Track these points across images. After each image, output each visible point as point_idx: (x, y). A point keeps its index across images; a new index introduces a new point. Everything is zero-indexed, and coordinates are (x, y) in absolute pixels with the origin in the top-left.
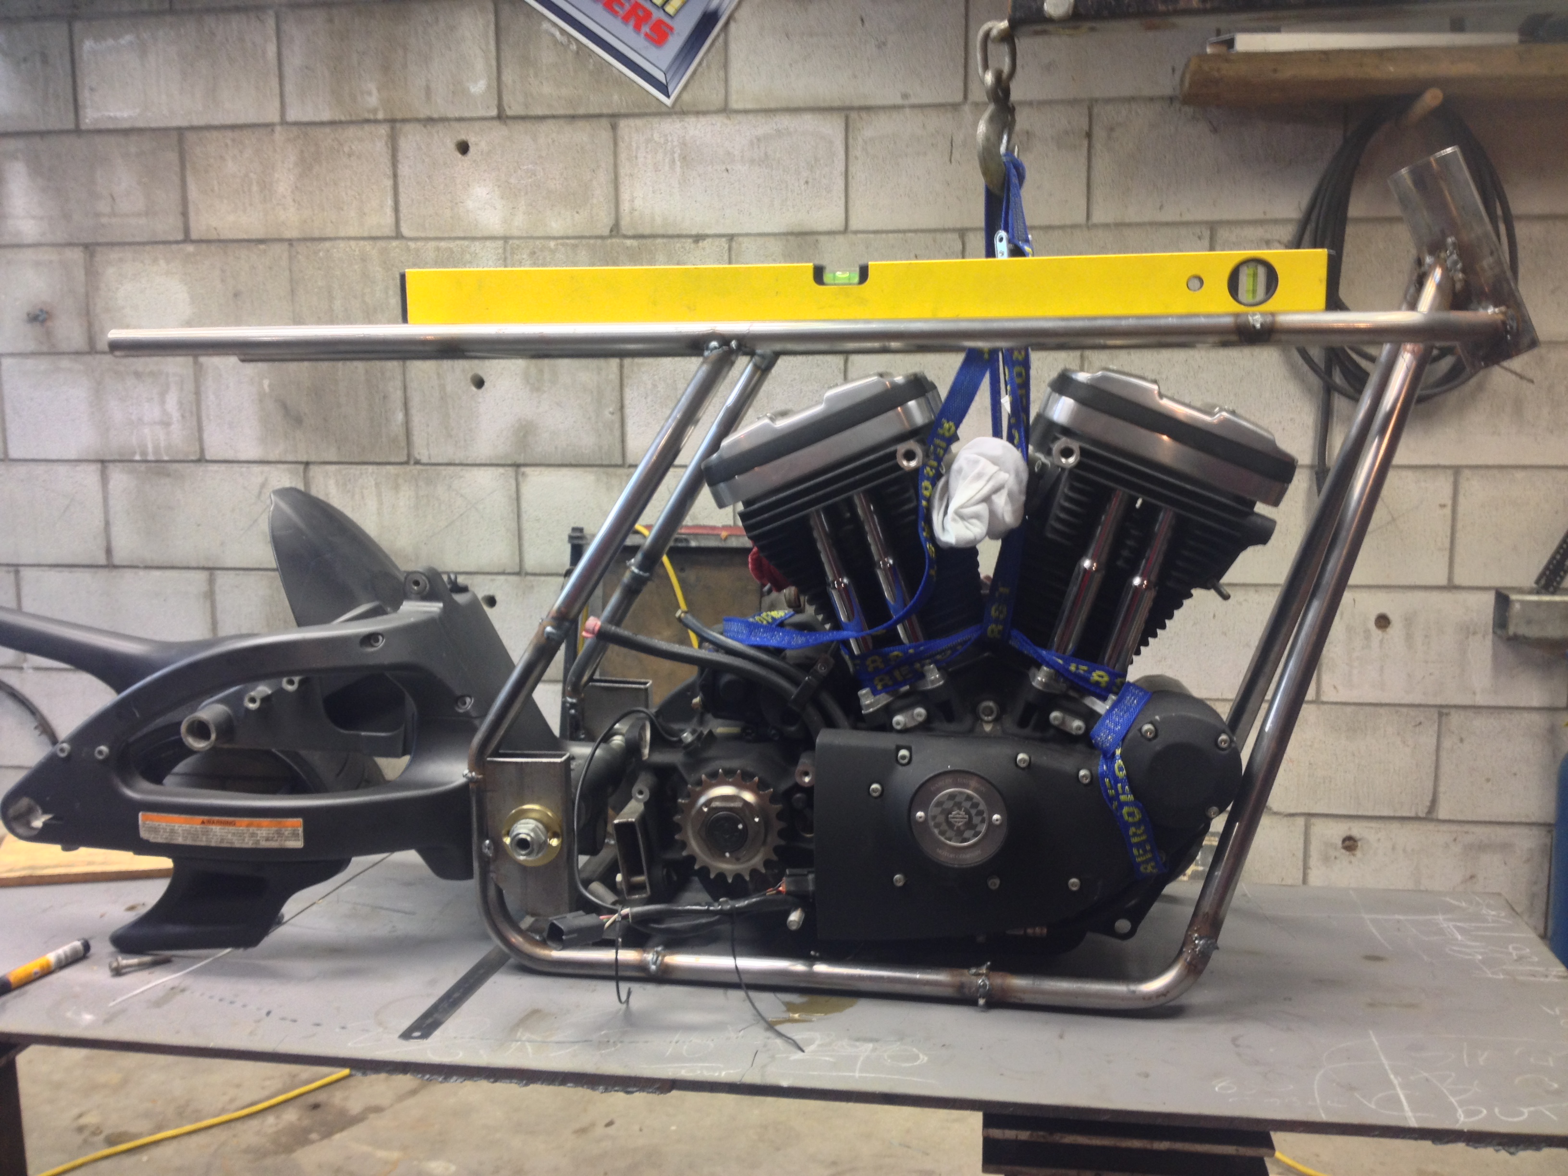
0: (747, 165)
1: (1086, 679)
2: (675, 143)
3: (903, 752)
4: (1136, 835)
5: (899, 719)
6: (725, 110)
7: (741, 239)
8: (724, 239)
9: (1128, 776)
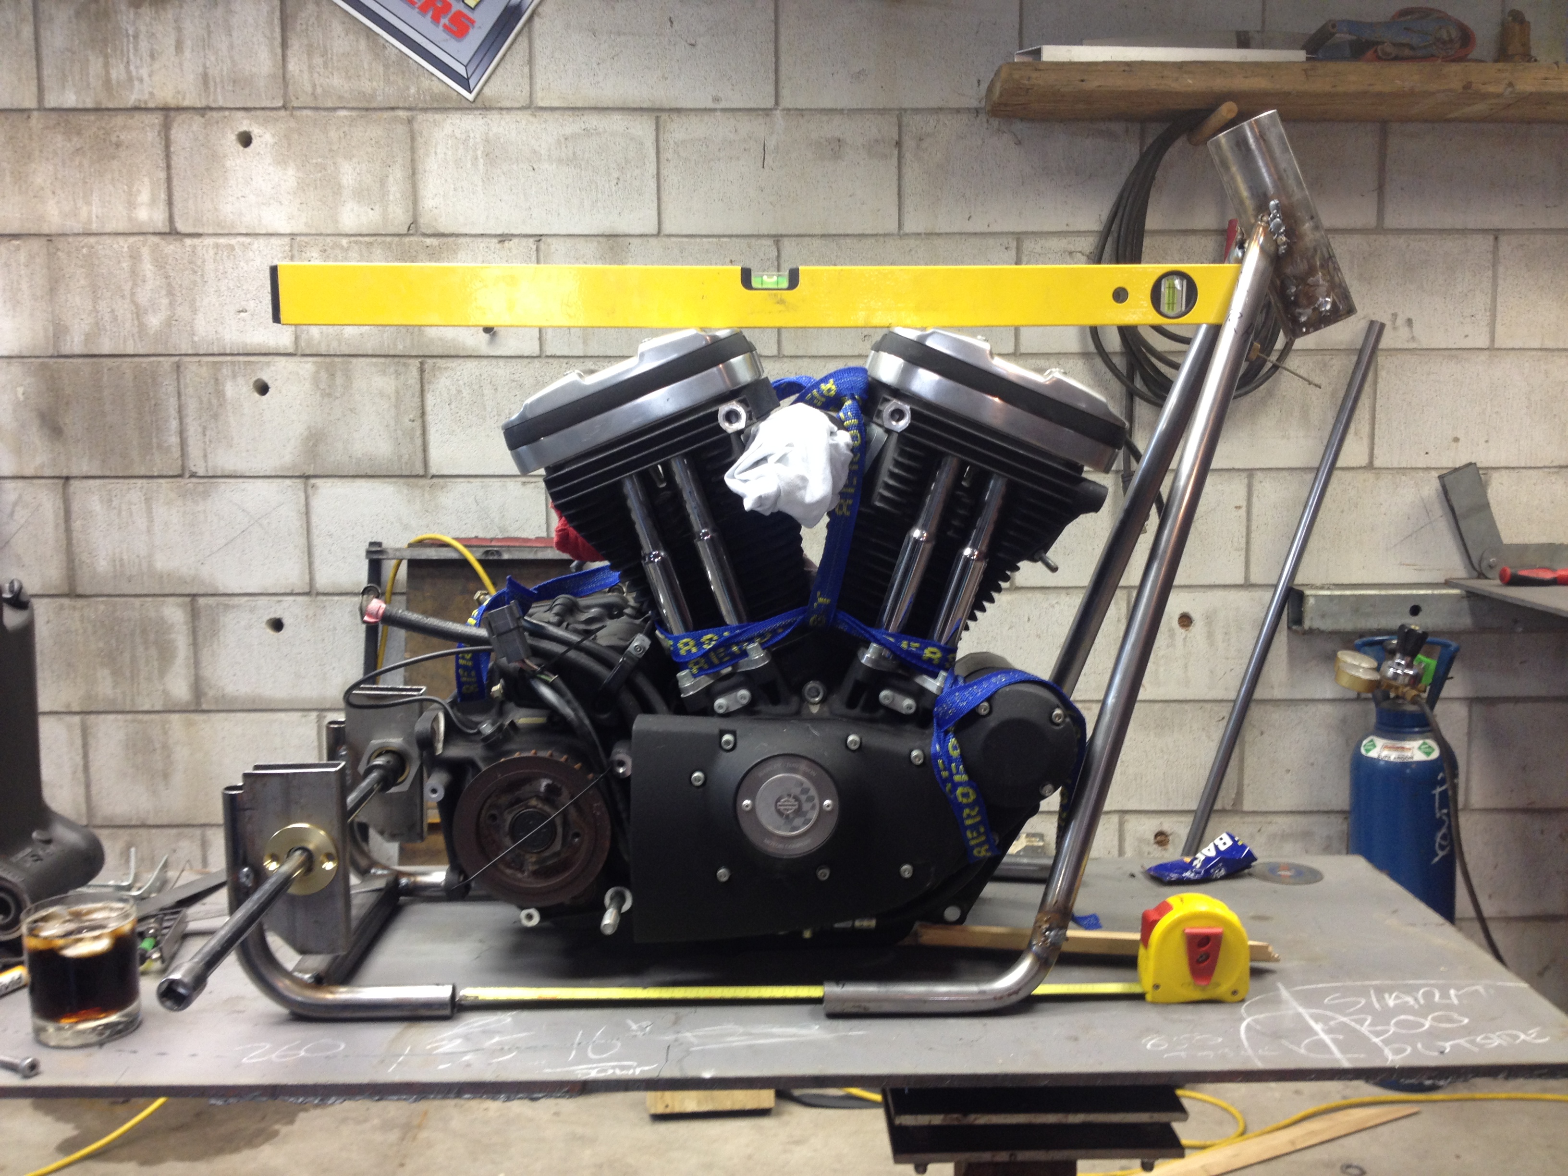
0: (554, 165)
1: (918, 657)
2: (478, 140)
3: (727, 737)
4: (970, 817)
5: (721, 703)
6: (531, 107)
7: (549, 240)
8: (531, 240)
9: (962, 755)
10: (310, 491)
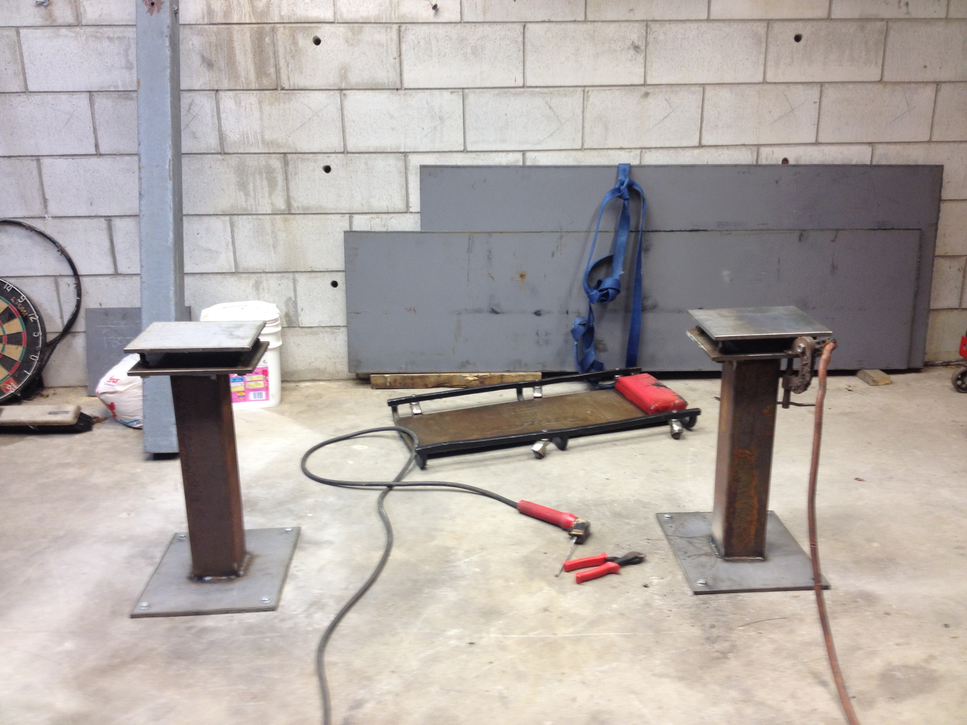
10: (342, 97)
